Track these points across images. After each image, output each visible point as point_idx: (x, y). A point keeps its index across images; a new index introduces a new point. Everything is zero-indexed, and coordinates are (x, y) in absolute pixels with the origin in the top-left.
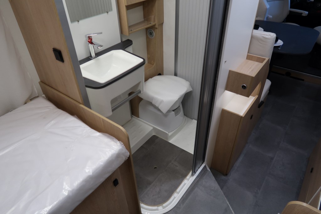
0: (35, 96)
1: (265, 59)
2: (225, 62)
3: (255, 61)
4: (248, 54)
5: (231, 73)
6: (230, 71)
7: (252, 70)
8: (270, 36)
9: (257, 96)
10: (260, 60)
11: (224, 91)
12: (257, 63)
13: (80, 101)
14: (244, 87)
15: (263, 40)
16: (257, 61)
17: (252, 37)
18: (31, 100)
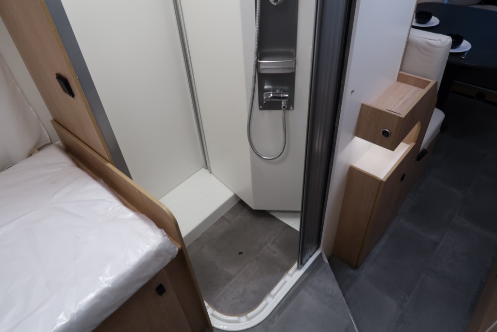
0: (46, 143)
1: (430, 82)
2: (352, 92)
3: (411, 85)
4: (401, 72)
5: (365, 109)
6: (363, 106)
7: (404, 103)
8: (439, 42)
9: (414, 144)
10: (421, 84)
11: (353, 138)
12: (414, 89)
13: (108, 159)
14: (385, 134)
15: (427, 49)
16: (415, 85)
17: (408, 42)
18: (39, 149)
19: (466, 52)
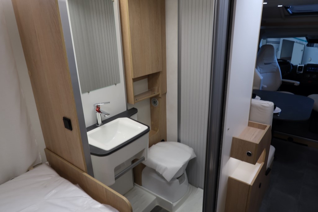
0: (38, 163)
1: (266, 126)
2: (228, 129)
3: (257, 128)
4: (249, 121)
5: (235, 141)
6: (234, 138)
7: (255, 137)
8: (268, 105)
9: (263, 163)
10: (263, 127)
11: (229, 158)
12: (259, 130)
13: (84, 169)
14: (249, 154)
15: (262, 108)
16: (259, 128)
17: (251, 106)
18: (34, 167)
19: (279, 113)
